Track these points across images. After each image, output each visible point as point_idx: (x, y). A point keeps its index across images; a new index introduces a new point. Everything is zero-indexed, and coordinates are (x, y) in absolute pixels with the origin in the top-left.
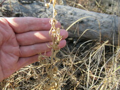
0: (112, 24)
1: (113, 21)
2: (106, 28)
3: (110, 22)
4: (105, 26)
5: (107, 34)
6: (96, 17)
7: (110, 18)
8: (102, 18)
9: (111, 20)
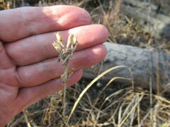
0: (148, 64)
1: (149, 60)
2: (140, 69)
3: (145, 61)
4: (138, 66)
5: (142, 76)
6: (127, 55)
7: (146, 56)
8: (135, 55)
9: (146, 58)
